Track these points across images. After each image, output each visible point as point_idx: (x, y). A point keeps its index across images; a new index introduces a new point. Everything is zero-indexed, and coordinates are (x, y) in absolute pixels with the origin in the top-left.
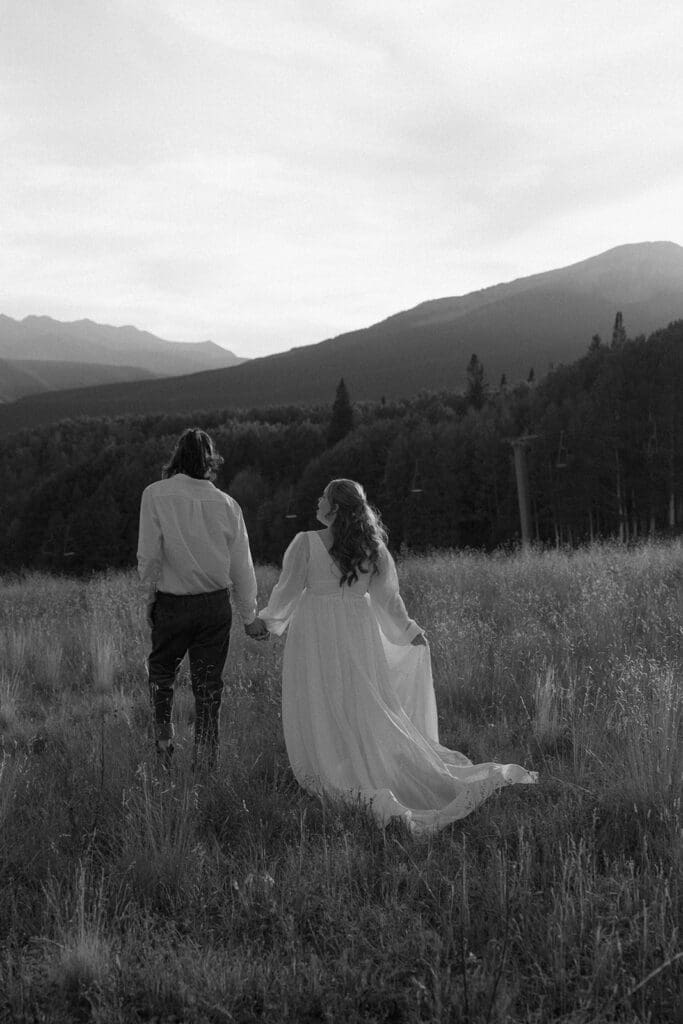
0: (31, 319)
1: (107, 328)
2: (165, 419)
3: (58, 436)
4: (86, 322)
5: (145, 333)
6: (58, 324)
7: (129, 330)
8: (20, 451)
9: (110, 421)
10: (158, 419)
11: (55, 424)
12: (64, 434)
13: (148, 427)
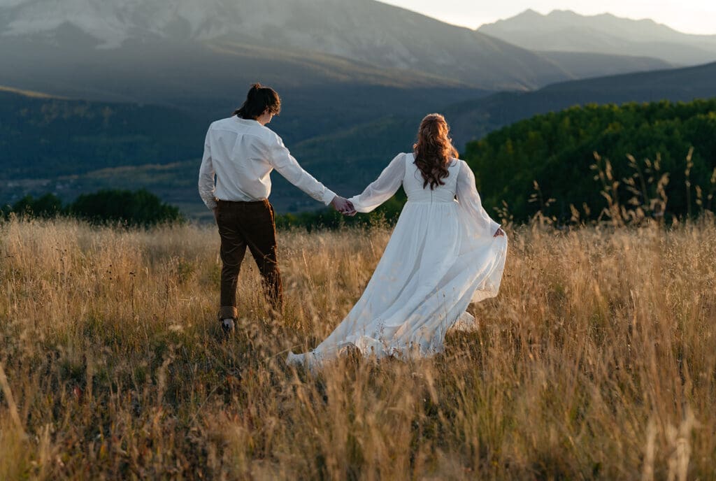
0: (556, 13)
1: (627, 21)
2: (667, 106)
3: (567, 121)
4: (607, 15)
5: (662, 26)
6: (580, 16)
7: (648, 23)
8: (532, 134)
9: (616, 107)
10: (661, 106)
11: (566, 110)
12: (572, 120)
13: (650, 113)
